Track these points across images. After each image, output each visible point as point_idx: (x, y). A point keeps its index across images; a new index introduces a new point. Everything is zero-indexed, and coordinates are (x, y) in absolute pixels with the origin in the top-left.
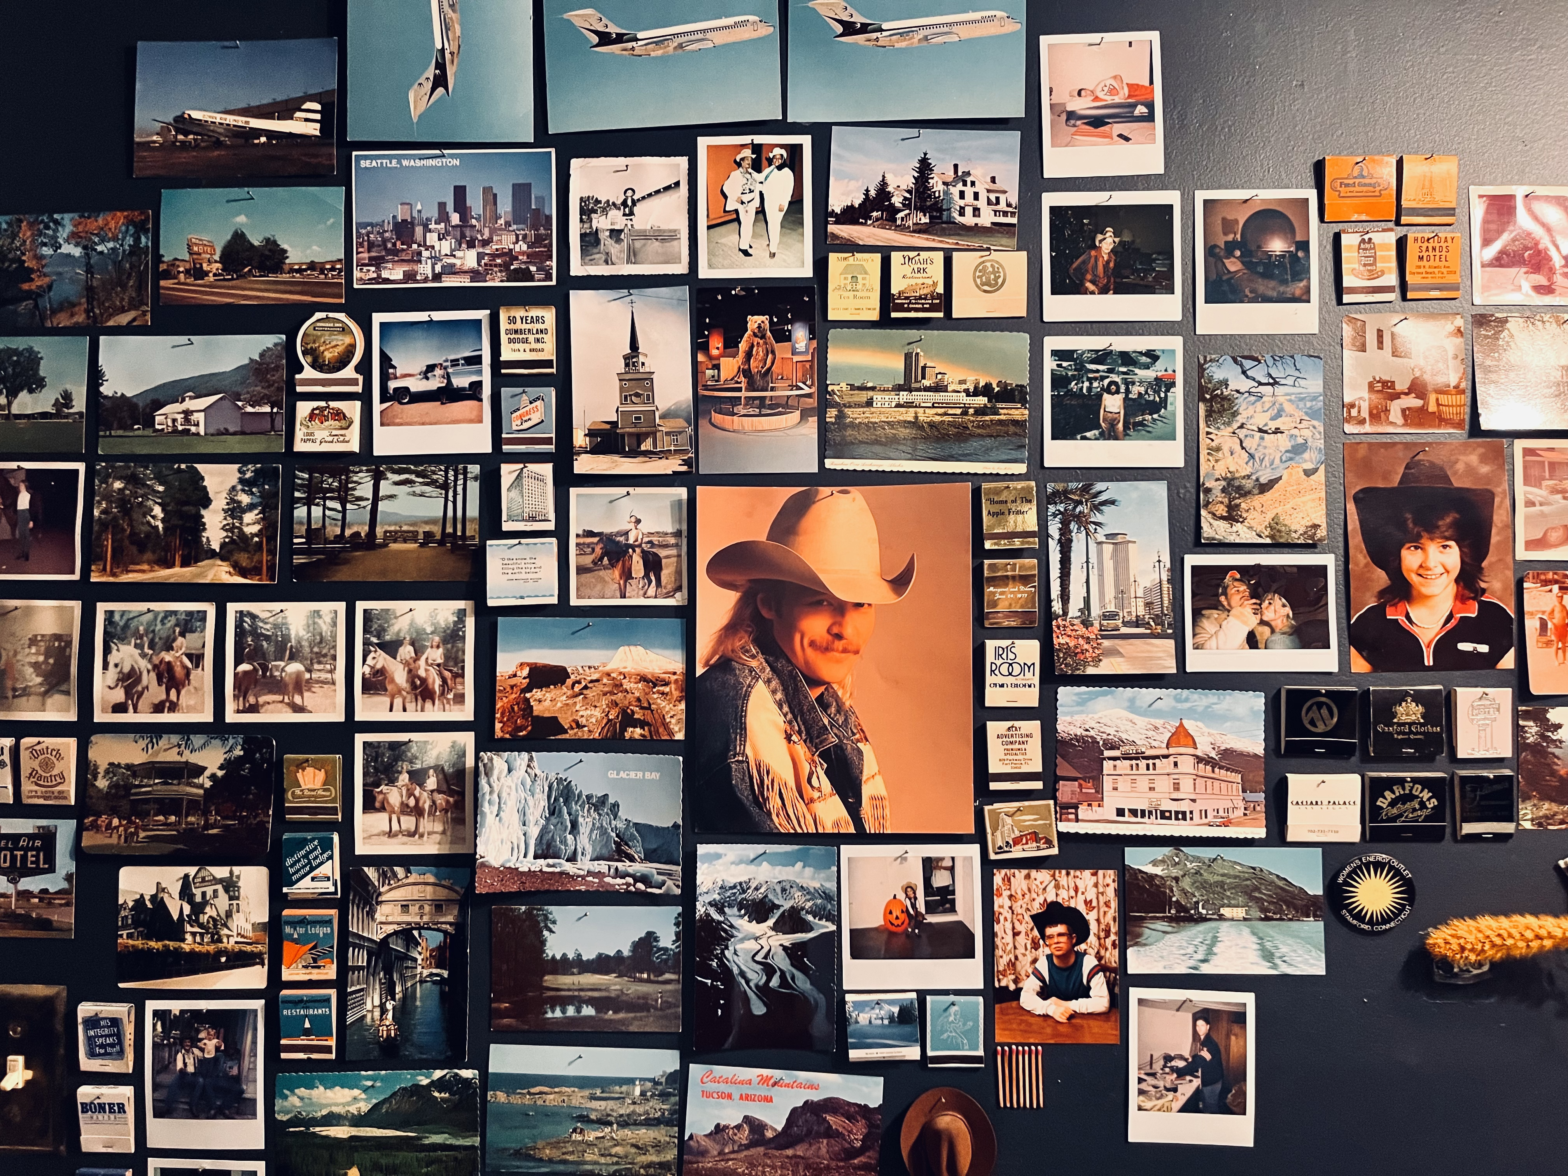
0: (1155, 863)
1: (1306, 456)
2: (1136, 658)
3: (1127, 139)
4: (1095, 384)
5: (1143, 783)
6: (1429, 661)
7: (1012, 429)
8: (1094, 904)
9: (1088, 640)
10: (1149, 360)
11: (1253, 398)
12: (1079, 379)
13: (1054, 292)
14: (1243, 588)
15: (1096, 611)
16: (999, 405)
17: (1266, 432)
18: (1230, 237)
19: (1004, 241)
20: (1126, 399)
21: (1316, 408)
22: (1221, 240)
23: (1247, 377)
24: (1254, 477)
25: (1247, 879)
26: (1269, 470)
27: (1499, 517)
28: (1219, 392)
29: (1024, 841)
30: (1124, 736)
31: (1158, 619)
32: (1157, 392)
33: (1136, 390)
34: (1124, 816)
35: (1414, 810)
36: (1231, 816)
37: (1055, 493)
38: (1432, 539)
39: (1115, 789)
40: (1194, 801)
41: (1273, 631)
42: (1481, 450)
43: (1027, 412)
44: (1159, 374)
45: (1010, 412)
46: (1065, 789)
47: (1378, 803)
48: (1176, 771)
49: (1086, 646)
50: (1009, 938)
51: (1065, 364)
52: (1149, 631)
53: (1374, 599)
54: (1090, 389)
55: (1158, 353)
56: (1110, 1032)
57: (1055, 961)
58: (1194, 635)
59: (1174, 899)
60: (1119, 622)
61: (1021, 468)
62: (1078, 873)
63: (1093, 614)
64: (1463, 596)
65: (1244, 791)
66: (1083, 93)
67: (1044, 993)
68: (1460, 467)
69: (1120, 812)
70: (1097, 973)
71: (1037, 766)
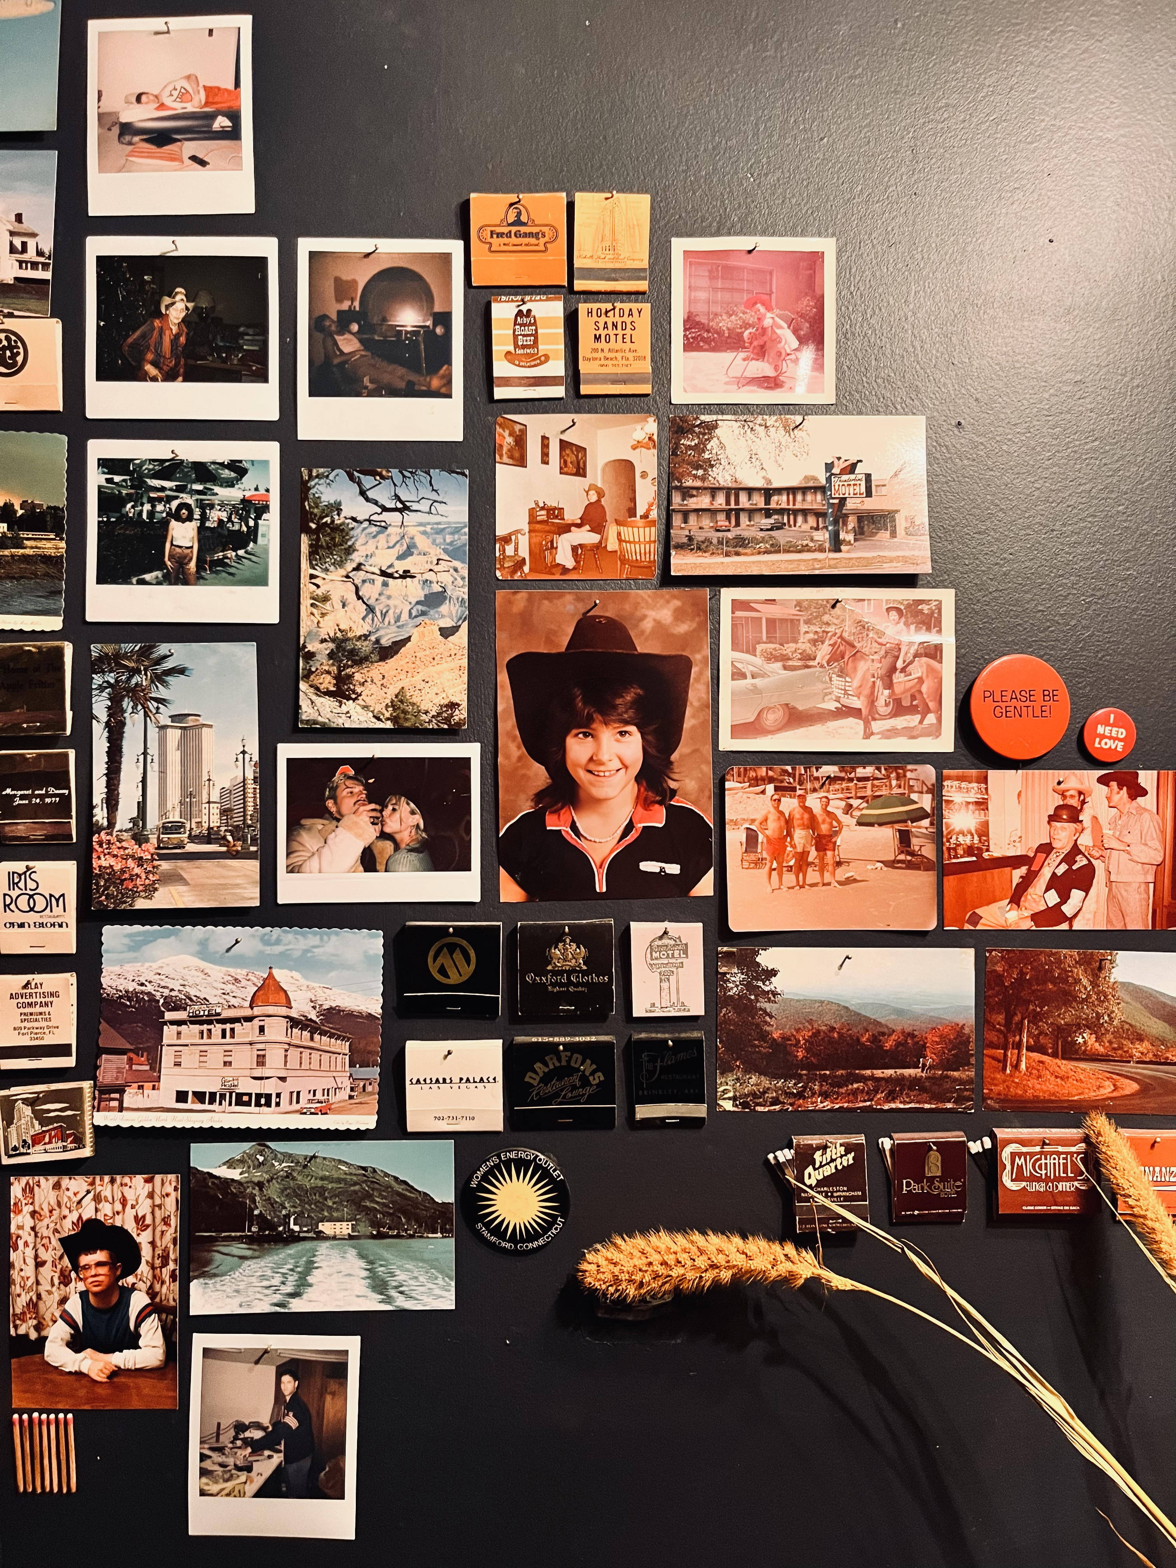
0: (231, 1164)
1: (444, 608)
2: (203, 885)
3: (203, 163)
4: (160, 507)
5: (216, 1056)
6: (601, 886)
7: (41, 568)
8: (148, 1221)
9: (140, 861)
10: (233, 475)
11: (374, 529)
12: (137, 500)
13: (101, 376)
14: (358, 788)
15: (153, 821)
16: (23, 534)
17: (390, 576)
18: (345, 305)
19: (33, 304)
20: (202, 529)
21: (459, 543)
22: (332, 309)
23: (368, 500)
24: (373, 638)
25: (355, 1184)
26: (393, 628)
27: (697, 693)
28: (328, 520)
29: (47, 1140)
30: (193, 992)
31: (237, 832)
32: (244, 519)
33: (216, 515)
34: (185, 1101)
35: (574, 1088)
36: (333, 1099)
37: (103, 658)
38: (606, 724)
39: (178, 1064)
40: (283, 1079)
41: (397, 848)
42: (677, 603)
43: (63, 544)
44: (248, 494)
45: (39, 544)
46: (108, 1065)
47: (527, 1079)
48: (262, 1039)
49: (137, 870)
50: (29, 1271)
51: (117, 479)
52: (224, 849)
53: (530, 804)
54: (151, 514)
55: (245, 465)
56: (165, 1393)
57: (92, 1299)
58: (288, 854)
59: (256, 1212)
60: (184, 837)
61: (55, 623)
62: (126, 1180)
63: (149, 825)
64: (646, 799)
65: (352, 1065)
66: (144, 98)
67: (76, 1344)
68: (648, 625)
69: (182, 1096)
70: (149, 1315)
71: (68, 1035)
